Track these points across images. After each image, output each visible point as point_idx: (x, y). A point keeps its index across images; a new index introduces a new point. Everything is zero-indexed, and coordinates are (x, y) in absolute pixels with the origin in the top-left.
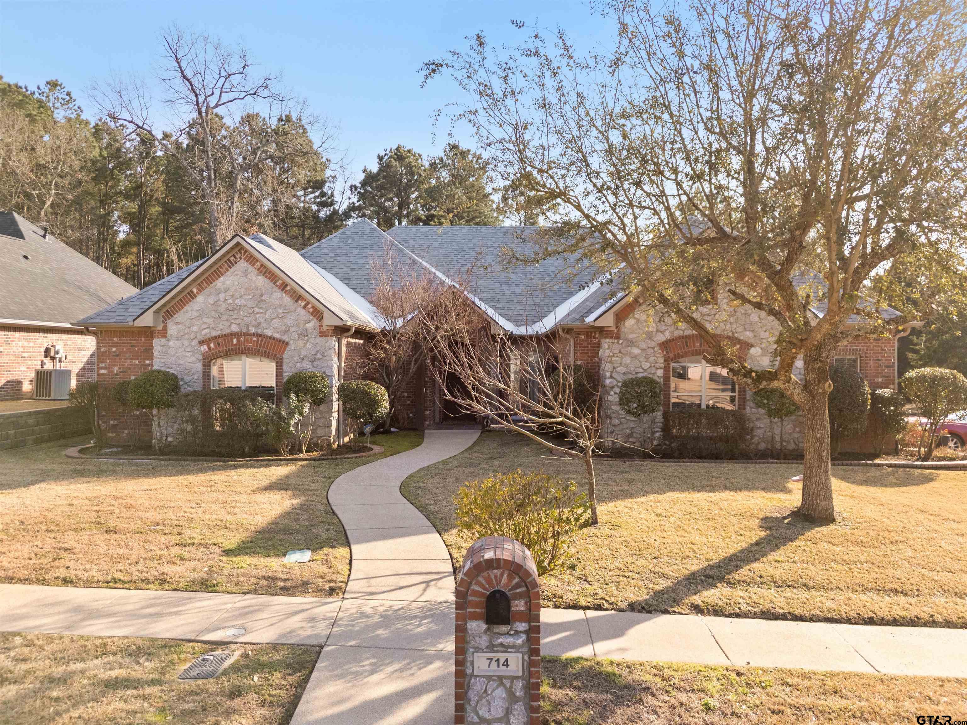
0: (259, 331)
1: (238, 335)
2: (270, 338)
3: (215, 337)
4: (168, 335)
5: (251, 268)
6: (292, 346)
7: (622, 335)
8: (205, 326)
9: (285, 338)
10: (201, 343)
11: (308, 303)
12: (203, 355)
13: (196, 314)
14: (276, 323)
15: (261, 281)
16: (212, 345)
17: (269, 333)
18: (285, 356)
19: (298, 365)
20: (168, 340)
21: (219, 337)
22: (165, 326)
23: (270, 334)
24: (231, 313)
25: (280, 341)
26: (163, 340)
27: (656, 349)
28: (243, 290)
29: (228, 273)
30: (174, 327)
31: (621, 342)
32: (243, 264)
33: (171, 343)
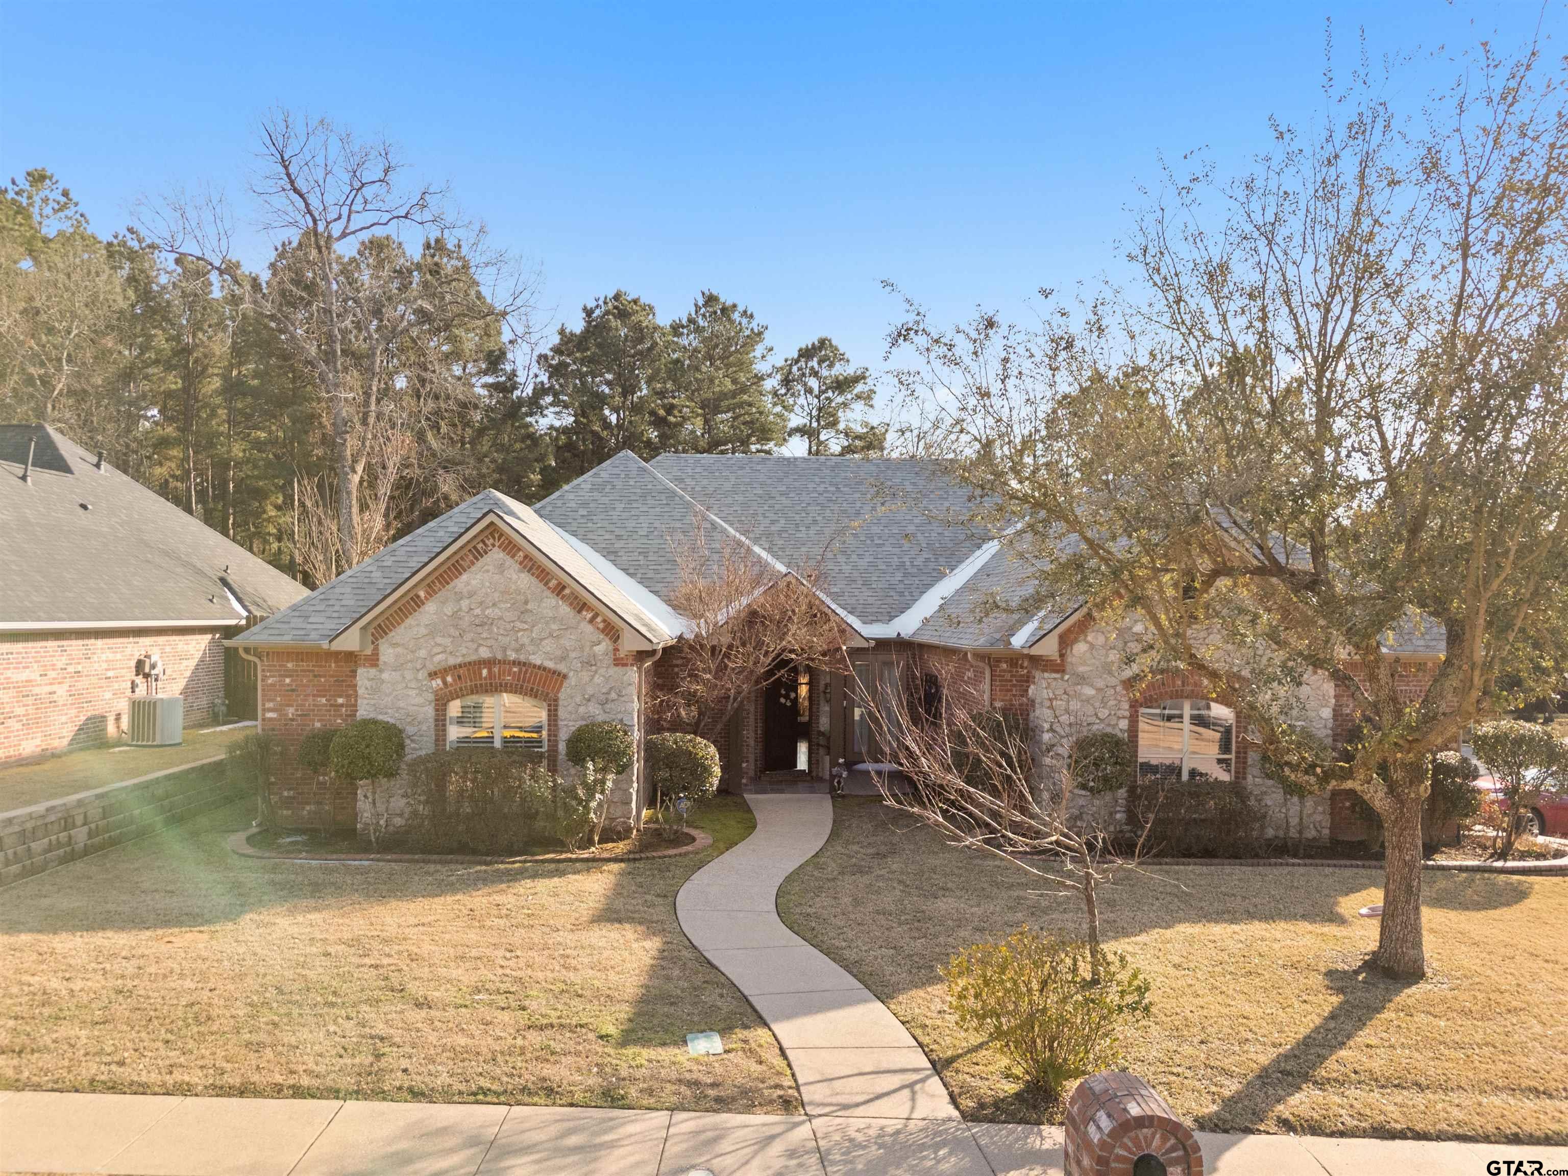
0: (522, 658)
1: (489, 663)
2: (539, 668)
3: (455, 667)
4: (380, 662)
5: (509, 561)
6: (572, 680)
7: (1068, 668)
8: (439, 649)
9: (562, 668)
10: (433, 675)
11: (596, 615)
12: (436, 693)
13: (423, 631)
14: (548, 646)
15: (525, 581)
16: (449, 679)
17: (537, 660)
18: (562, 695)
19: (582, 710)
20: (381, 671)
21: (460, 666)
22: (376, 649)
23: (538, 662)
24: (479, 629)
25: (554, 672)
26: (373, 672)
27: (1119, 688)
28: (496, 595)
29: (473, 569)
30: (391, 651)
31: (1066, 677)
32: (496, 555)
33: (385, 676)
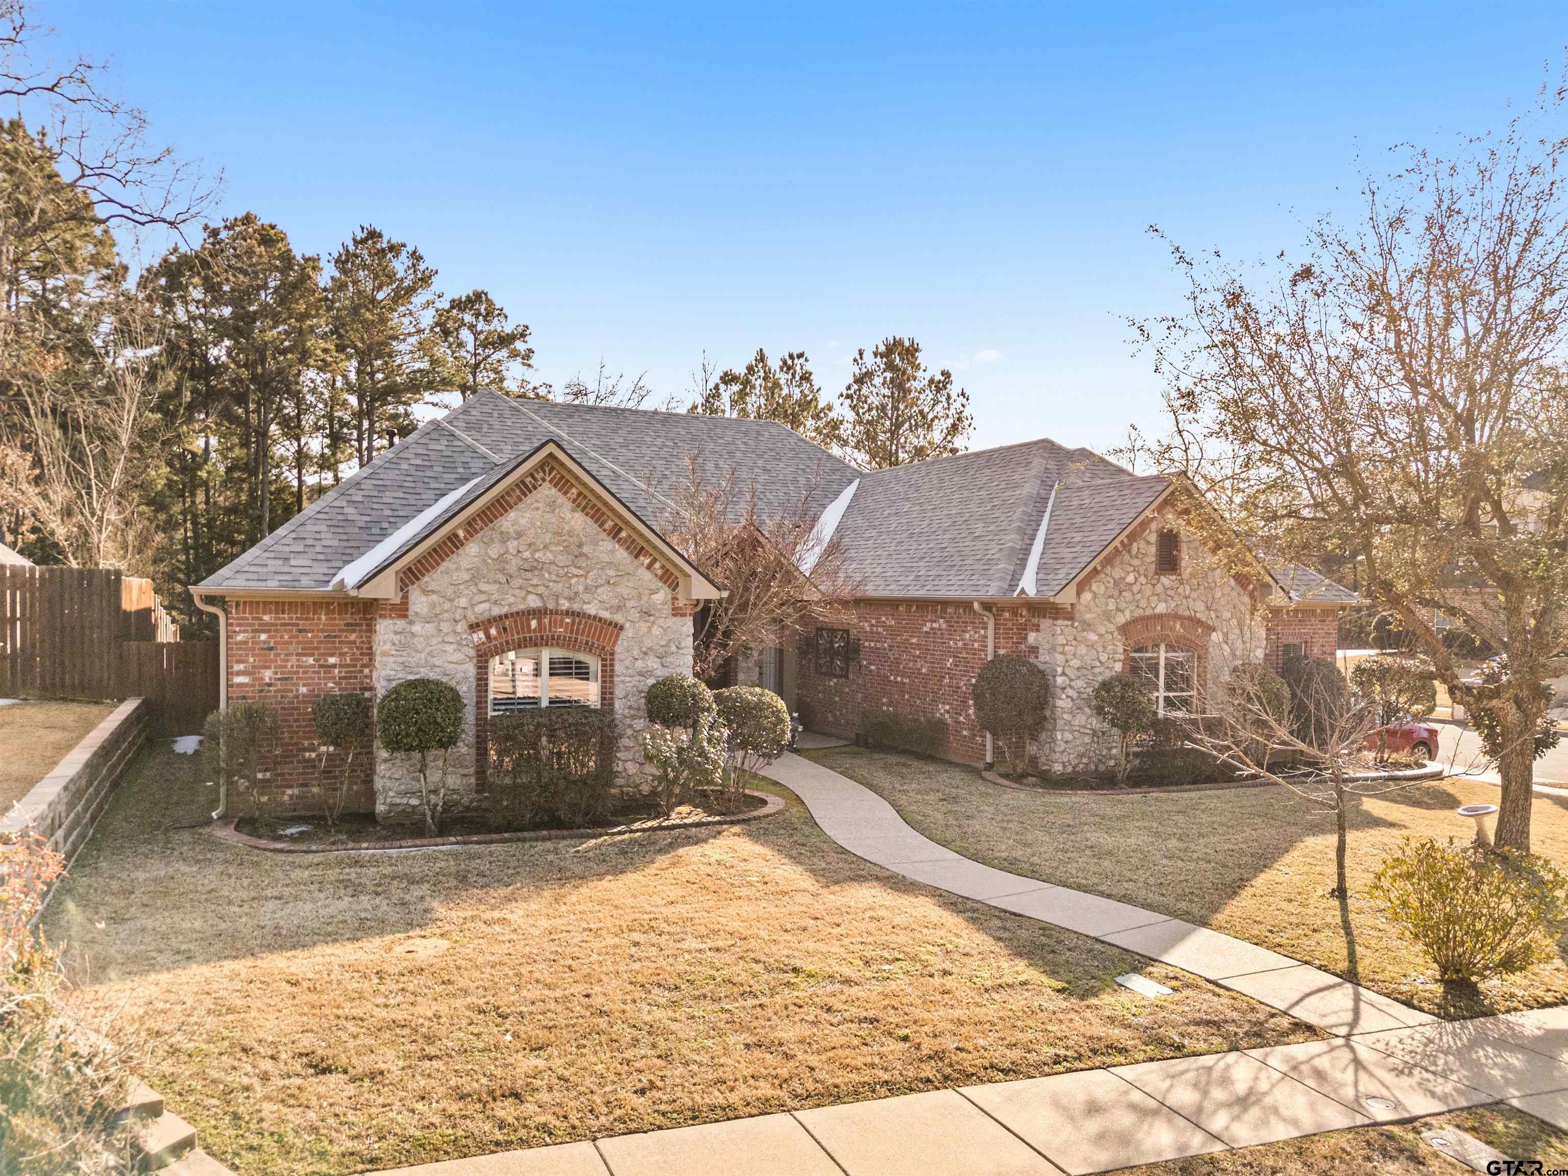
0: (576, 607)
1: (538, 613)
2: (595, 617)
3: (500, 617)
4: (411, 613)
5: (561, 499)
6: (629, 632)
7: (1077, 616)
8: (483, 597)
9: (619, 618)
10: (473, 627)
11: (654, 560)
12: (478, 647)
13: (466, 576)
14: (604, 593)
15: (578, 521)
16: (493, 632)
17: (591, 610)
18: (618, 649)
19: (639, 664)
20: (411, 623)
21: (506, 616)
22: (405, 597)
23: (593, 612)
24: (529, 575)
25: (610, 624)
26: (401, 624)
27: (1116, 634)
28: (549, 536)
29: (521, 505)
30: (423, 598)
31: (1076, 624)
32: (547, 491)
33: (417, 628)
